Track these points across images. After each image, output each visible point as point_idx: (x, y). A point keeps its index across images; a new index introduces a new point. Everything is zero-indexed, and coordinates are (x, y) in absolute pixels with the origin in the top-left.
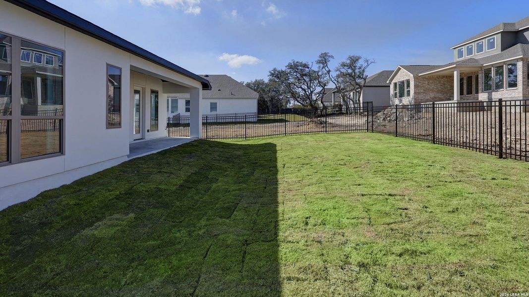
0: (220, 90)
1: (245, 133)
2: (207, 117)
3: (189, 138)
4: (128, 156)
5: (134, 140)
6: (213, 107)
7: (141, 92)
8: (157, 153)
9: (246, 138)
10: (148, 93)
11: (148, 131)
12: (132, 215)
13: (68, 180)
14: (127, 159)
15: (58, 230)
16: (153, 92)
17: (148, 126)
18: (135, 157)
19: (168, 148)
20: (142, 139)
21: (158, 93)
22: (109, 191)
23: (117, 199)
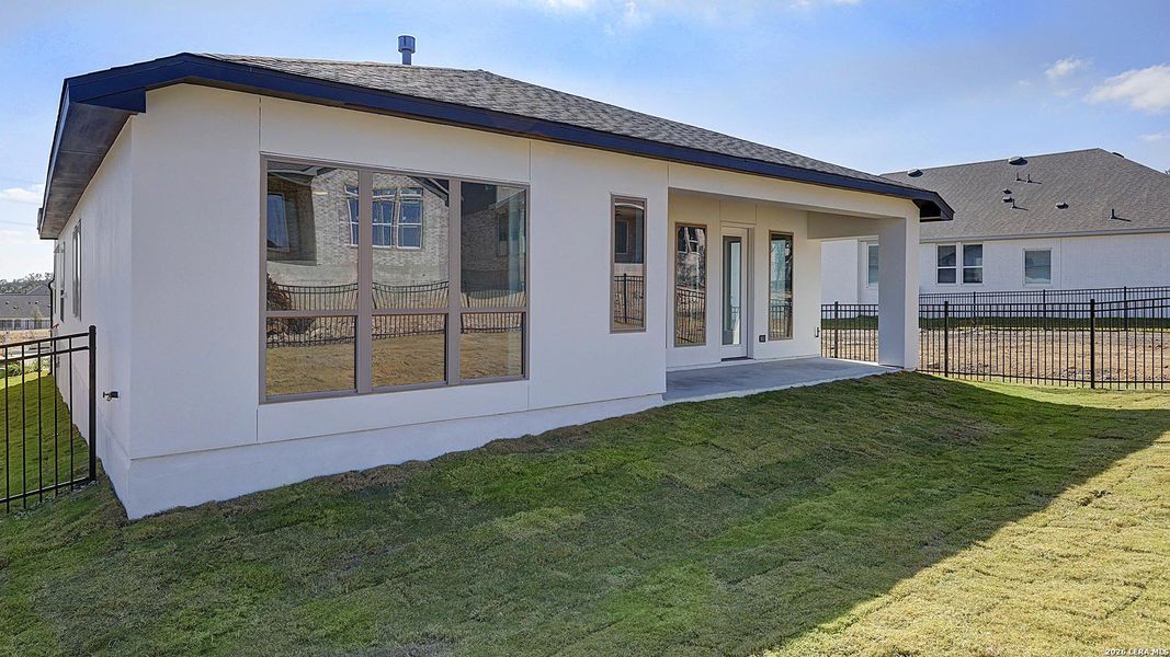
0: (1065, 206)
1: (1088, 366)
2: (946, 304)
3: (876, 364)
4: (665, 397)
5: (723, 360)
6: (1037, 264)
7: (744, 240)
8: (746, 397)
9: (1093, 382)
10: (762, 240)
11: (762, 339)
12: (580, 517)
13: (537, 427)
14: (661, 403)
15: (472, 507)
16: (775, 236)
17: (761, 327)
18: (683, 400)
19: (783, 388)
20: (745, 358)
21: (791, 238)
22: (581, 462)
23: (584, 481)
